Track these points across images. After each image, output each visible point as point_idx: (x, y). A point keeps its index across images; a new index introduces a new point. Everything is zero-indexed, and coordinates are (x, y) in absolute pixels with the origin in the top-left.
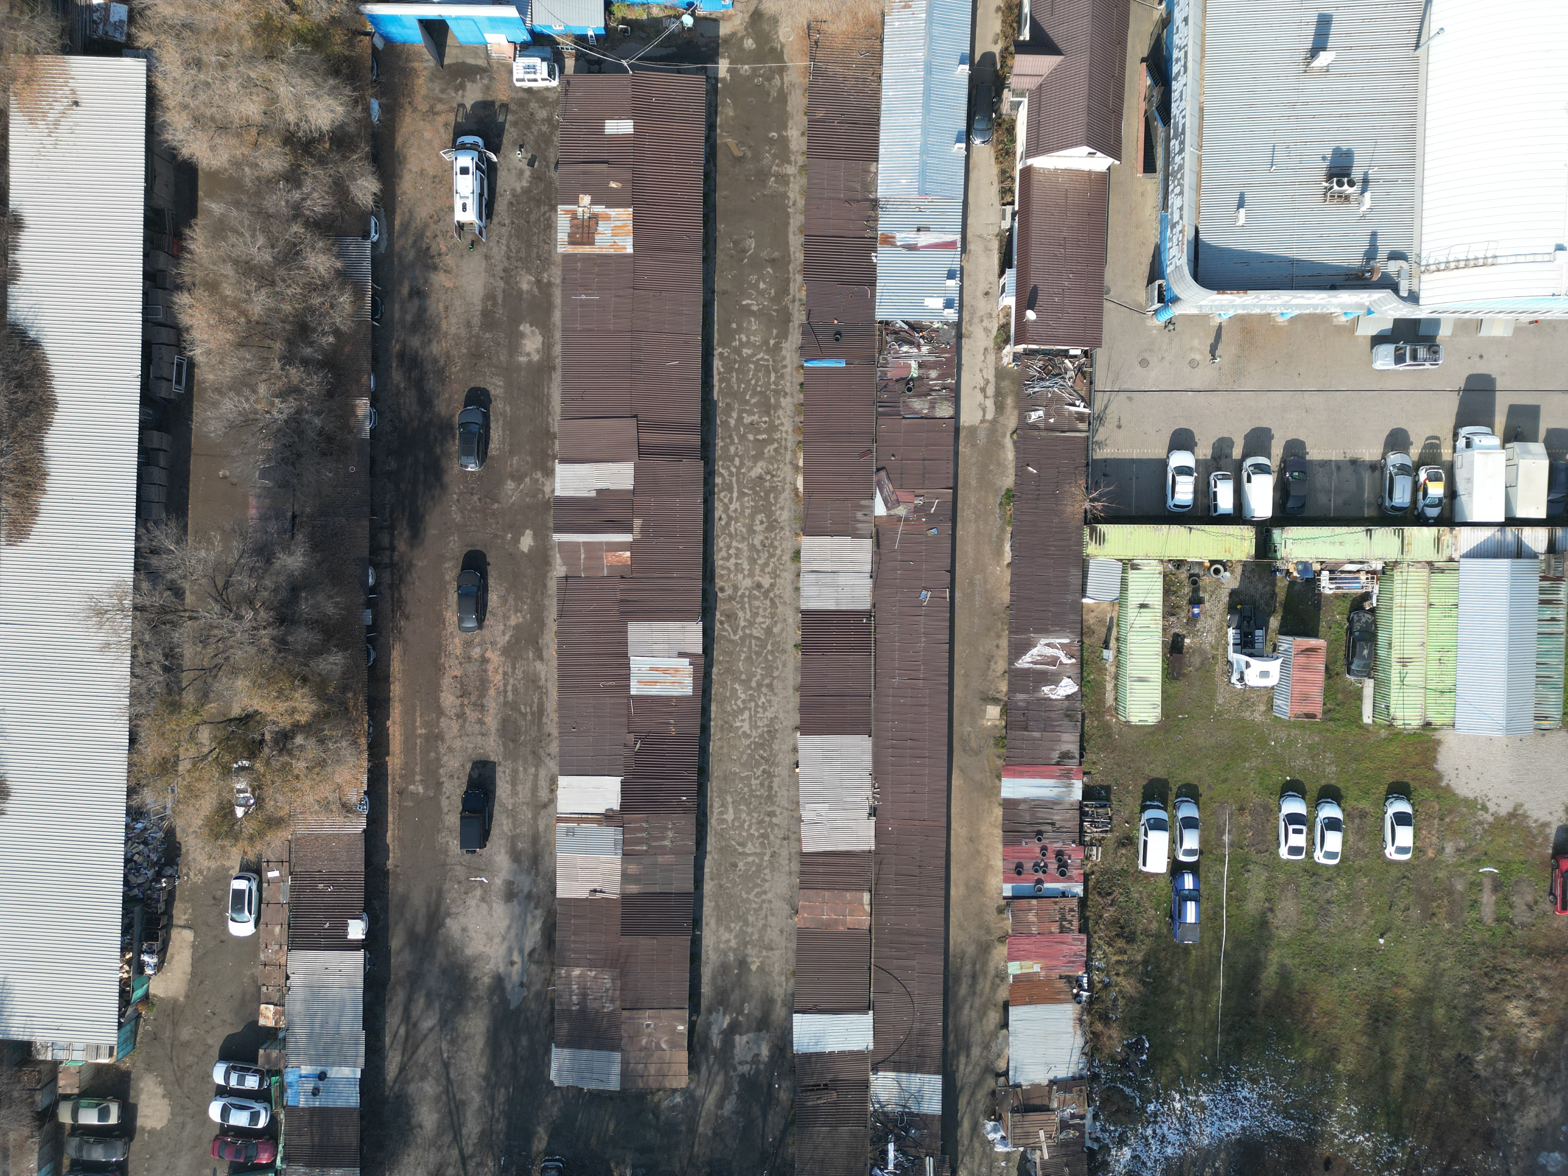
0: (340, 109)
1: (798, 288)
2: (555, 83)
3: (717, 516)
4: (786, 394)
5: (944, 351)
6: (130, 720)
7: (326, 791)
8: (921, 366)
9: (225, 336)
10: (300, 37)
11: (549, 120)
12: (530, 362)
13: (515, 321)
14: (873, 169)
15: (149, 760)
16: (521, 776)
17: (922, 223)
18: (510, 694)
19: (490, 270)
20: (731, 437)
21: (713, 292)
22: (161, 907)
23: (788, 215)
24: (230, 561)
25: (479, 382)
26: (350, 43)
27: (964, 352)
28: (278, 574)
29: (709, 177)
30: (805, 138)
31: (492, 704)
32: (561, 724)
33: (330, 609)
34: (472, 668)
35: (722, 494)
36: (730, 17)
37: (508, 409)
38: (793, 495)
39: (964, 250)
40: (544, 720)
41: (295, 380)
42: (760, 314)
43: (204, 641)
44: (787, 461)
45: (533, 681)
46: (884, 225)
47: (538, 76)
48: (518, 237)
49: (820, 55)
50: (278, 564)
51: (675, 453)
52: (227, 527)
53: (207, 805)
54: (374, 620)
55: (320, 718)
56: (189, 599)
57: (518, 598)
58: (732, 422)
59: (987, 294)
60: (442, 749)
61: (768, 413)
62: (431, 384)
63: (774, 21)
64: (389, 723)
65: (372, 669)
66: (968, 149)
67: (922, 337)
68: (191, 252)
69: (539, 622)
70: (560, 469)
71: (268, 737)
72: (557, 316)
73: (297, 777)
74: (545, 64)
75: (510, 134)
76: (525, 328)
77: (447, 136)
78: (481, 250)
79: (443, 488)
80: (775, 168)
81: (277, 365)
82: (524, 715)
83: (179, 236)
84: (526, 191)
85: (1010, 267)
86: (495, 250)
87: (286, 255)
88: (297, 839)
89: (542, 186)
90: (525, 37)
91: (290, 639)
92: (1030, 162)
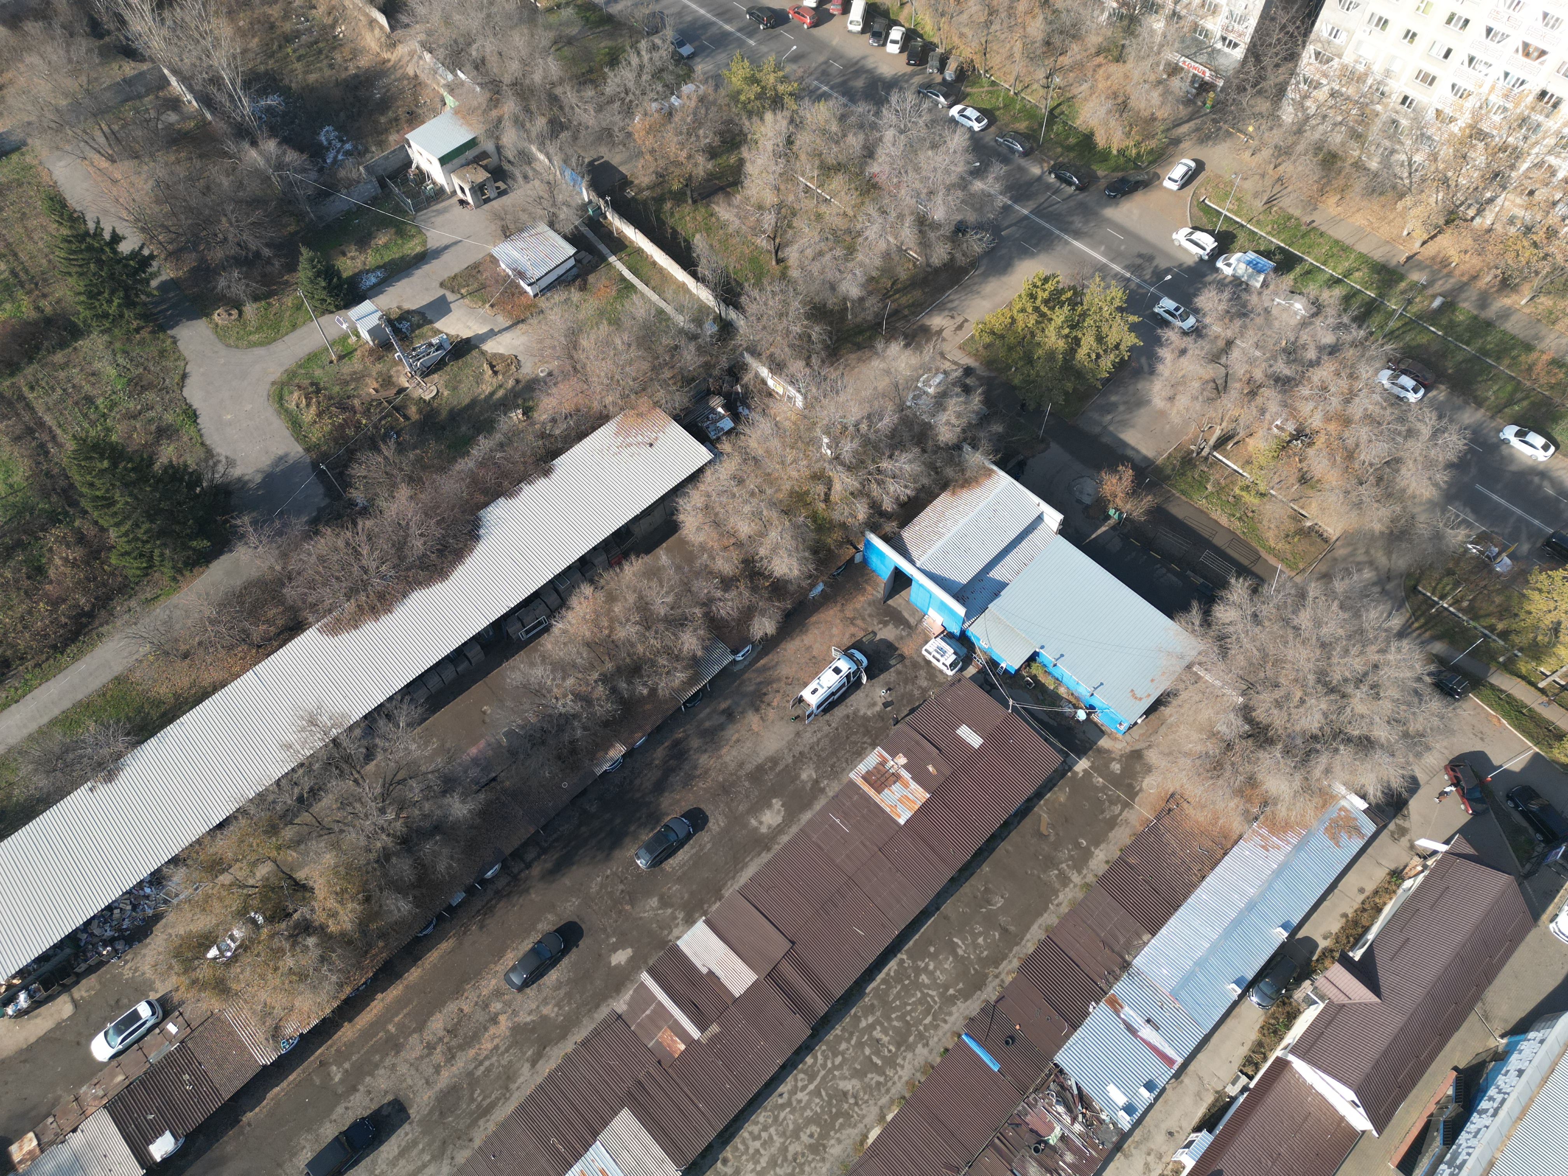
0: (796, 572)
1: (1009, 969)
2: (950, 673)
3: (782, 1089)
4: (927, 1045)
5: (1095, 1147)
6: (238, 810)
7: (279, 1002)
8: (1063, 1138)
9: (586, 632)
10: (814, 517)
11: (924, 691)
12: (756, 829)
13: (775, 792)
14: (1146, 937)
15: (212, 851)
16: (415, 1152)
17: (1156, 1018)
18: (482, 1068)
19: (790, 745)
20: (851, 1034)
21: (938, 909)
22: (83, 967)
23: (1046, 909)
24: (423, 768)
25: (708, 809)
26: (840, 545)
27: (1112, 1166)
28: (440, 807)
29: (1007, 826)
30: (1107, 867)
31: (461, 1063)
32: (488, 1141)
33: (442, 867)
34: (481, 1016)
35: (801, 1076)
36: (1115, 739)
37: (709, 846)
38: (858, 1139)
39: (1177, 1075)
40: (481, 1122)
41: (595, 695)
42: (960, 961)
43: (344, 804)
44: (880, 1103)
45: (509, 1076)
46: (1120, 989)
47: (942, 660)
48: (831, 741)
49: (1166, 821)
50: (448, 800)
51: (797, 1003)
52: (448, 745)
53: (201, 923)
54: (459, 905)
55: (345, 940)
56: (371, 767)
57: (569, 995)
58: (863, 1024)
59: (1171, 1134)
60: (388, 1062)
61: (898, 1046)
62: (676, 779)
63: (1149, 769)
64: (379, 996)
65: (417, 940)
66: (1241, 997)
67: (1084, 1115)
68: (621, 570)
69: (564, 1032)
70: (700, 928)
71: (296, 916)
72: (807, 816)
73: (276, 969)
74: (954, 657)
75: (889, 676)
76: (777, 803)
77: (847, 642)
78: (799, 726)
79: (608, 857)
80: (1064, 866)
81: (596, 676)
82: (472, 1100)
83: (626, 556)
84: (865, 718)
85: (1210, 1131)
86: (808, 735)
87: (675, 620)
88: (219, 1019)
89: (880, 724)
90: (956, 631)
91: (394, 860)
92: (1291, 1058)
